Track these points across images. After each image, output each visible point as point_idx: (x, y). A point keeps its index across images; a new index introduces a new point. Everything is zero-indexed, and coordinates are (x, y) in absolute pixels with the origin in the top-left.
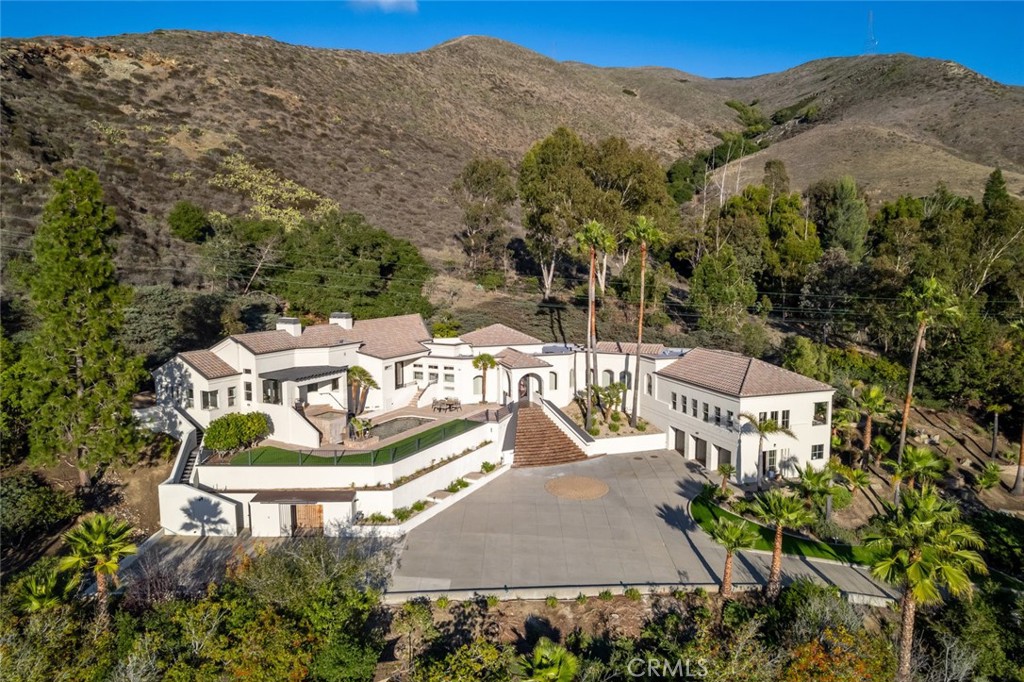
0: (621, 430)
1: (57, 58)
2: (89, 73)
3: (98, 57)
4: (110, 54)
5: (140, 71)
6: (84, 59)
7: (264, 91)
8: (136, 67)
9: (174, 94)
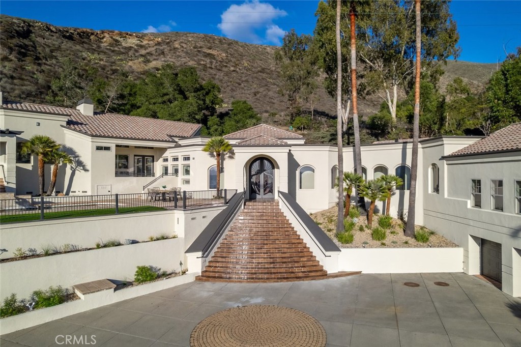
0: (390, 238)
1: (98, 37)
2: (113, 44)
3: (121, 38)
4: (127, 36)
5: (141, 43)
6: (112, 37)
7: (205, 51)
8: (139, 42)
9: (154, 52)
